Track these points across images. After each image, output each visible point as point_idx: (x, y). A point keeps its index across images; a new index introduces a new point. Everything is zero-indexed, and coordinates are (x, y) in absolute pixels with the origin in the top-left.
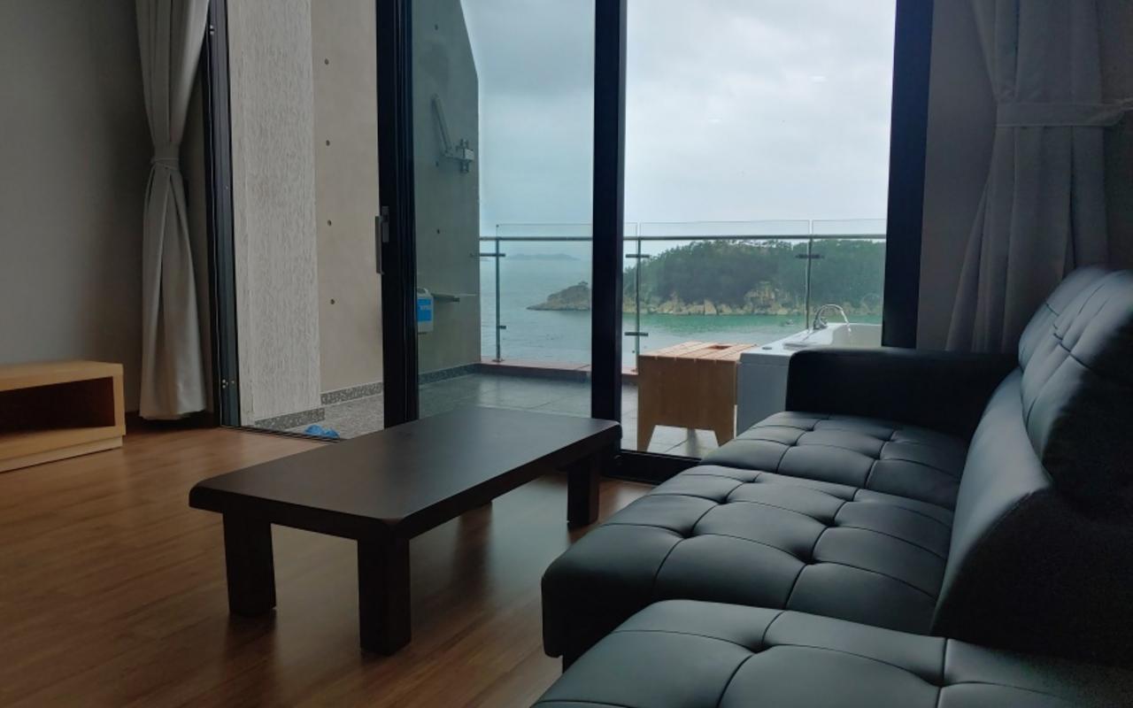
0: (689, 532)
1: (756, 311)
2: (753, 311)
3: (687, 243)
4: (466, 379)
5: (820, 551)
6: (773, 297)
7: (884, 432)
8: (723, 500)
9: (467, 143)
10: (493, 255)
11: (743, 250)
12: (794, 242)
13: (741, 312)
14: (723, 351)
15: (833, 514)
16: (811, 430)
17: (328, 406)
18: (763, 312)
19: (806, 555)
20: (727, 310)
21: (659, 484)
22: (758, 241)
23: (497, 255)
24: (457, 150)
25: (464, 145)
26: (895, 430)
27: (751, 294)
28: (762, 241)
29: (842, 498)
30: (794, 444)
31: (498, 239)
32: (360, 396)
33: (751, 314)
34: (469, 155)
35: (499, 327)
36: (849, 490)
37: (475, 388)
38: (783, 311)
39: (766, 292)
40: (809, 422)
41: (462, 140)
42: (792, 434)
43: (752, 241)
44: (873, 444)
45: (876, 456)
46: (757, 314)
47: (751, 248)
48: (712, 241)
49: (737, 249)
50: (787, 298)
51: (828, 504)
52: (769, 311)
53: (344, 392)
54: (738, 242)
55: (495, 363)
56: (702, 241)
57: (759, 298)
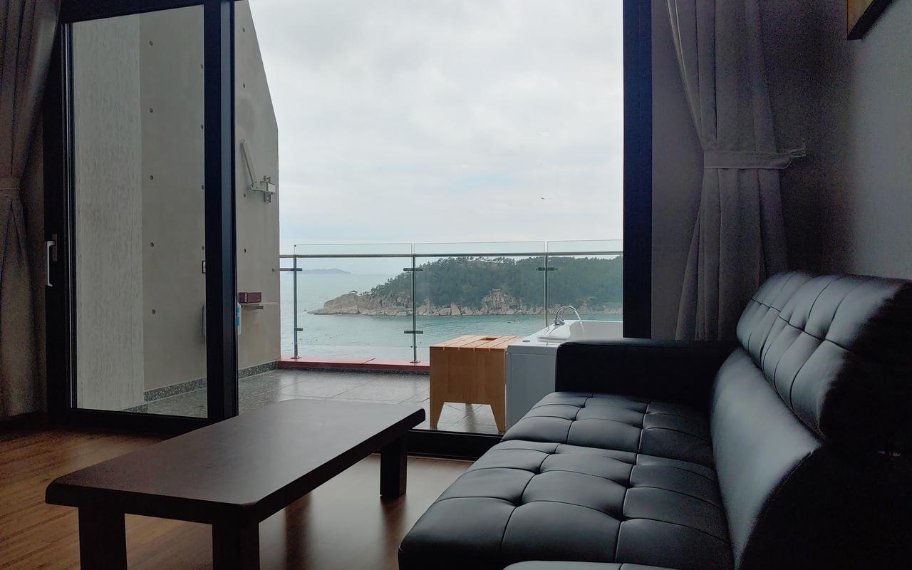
0: (518, 501)
1: (491, 312)
2: (488, 312)
3: (436, 259)
4: (270, 374)
5: (627, 510)
6: (503, 301)
7: (640, 405)
8: (537, 470)
9: (269, 178)
10: (292, 270)
11: (479, 265)
12: (517, 259)
13: (479, 313)
14: (492, 342)
15: (628, 477)
16: (583, 406)
17: (149, 402)
18: (495, 313)
19: (617, 513)
20: (468, 311)
21: (476, 460)
22: (490, 258)
23: (295, 270)
24: (261, 184)
25: (267, 180)
26: (648, 404)
27: (486, 299)
28: (493, 258)
29: (630, 463)
30: (574, 419)
31: (295, 257)
32: (177, 393)
33: (487, 315)
34: (271, 188)
35: (296, 330)
36: (631, 455)
37: (277, 382)
38: (511, 312)
39: (498, 297)
40: (581, 401)
41: (265, 177)
42: (572, 411)
43: (485, 258)
44: (636, 416)
45: (640, 426)
46: (491, 314)
47: (485, 263)
48: (455, 258)
49: (475, 264)
50: (513, 302)
51: (620, 469)
52: (500, 311)
53: (163, 390)
54: (475, 258)
55: (293, 360)
56: (447, 258)
57: (492, 301)
